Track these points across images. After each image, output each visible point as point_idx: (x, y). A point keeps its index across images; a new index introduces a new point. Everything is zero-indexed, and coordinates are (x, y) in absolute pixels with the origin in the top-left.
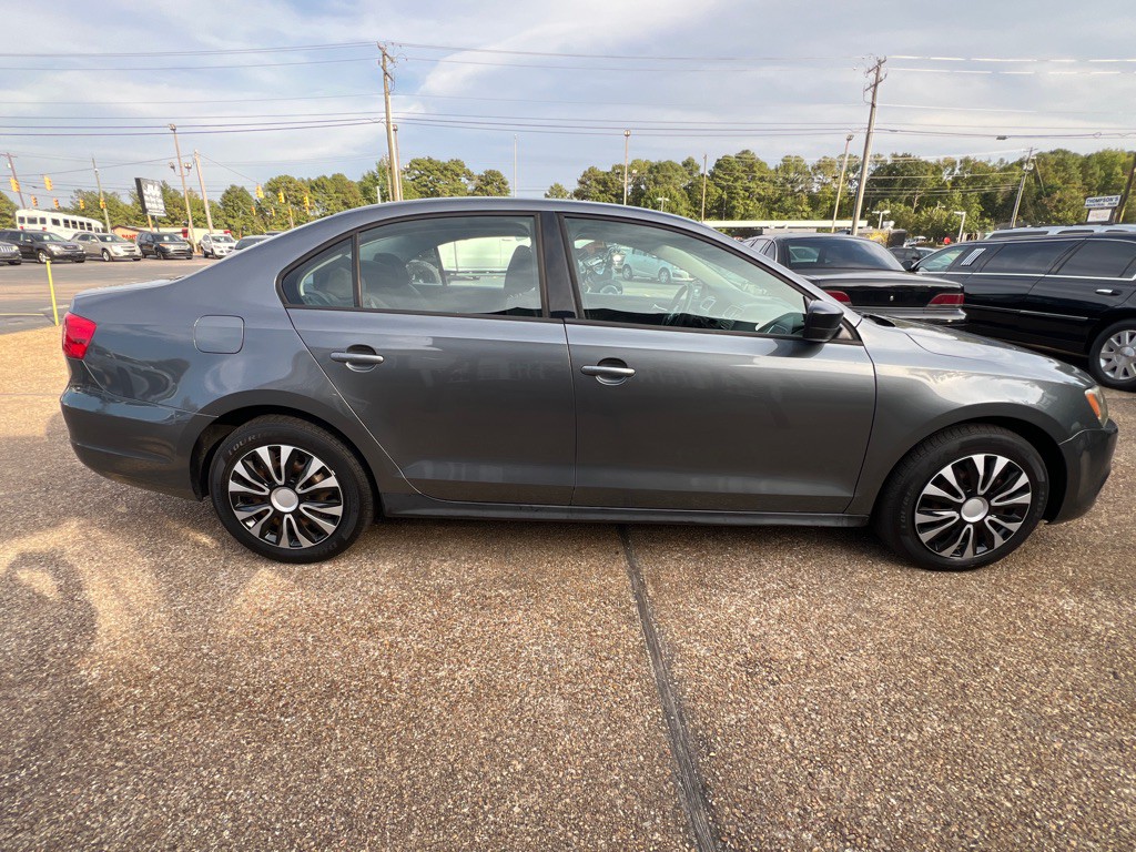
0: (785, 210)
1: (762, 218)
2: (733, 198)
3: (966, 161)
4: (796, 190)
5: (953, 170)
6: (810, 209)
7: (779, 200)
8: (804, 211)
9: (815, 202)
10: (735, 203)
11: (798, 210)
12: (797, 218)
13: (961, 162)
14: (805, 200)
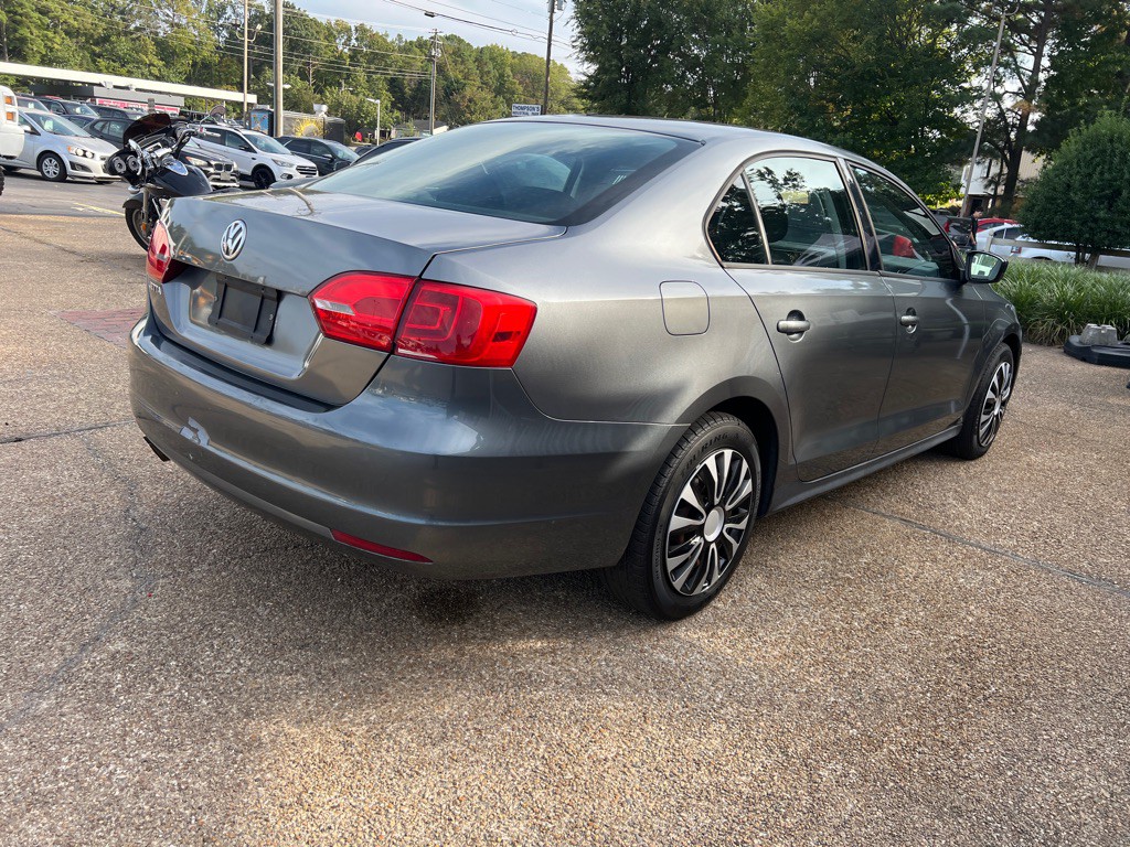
0: (119, 57)
1: (81, 67)
2: (20, 23)
3: (361, 29)
4: (132, 27)
5: (349, 39)
6: (161, 63)
7: (106, 39)
8: (151, 64)
9: (167, 52)
10: (24, 32)
11: (142, 62)
12: (144, 76)
13: (356, 30)
14: (151, 47)
